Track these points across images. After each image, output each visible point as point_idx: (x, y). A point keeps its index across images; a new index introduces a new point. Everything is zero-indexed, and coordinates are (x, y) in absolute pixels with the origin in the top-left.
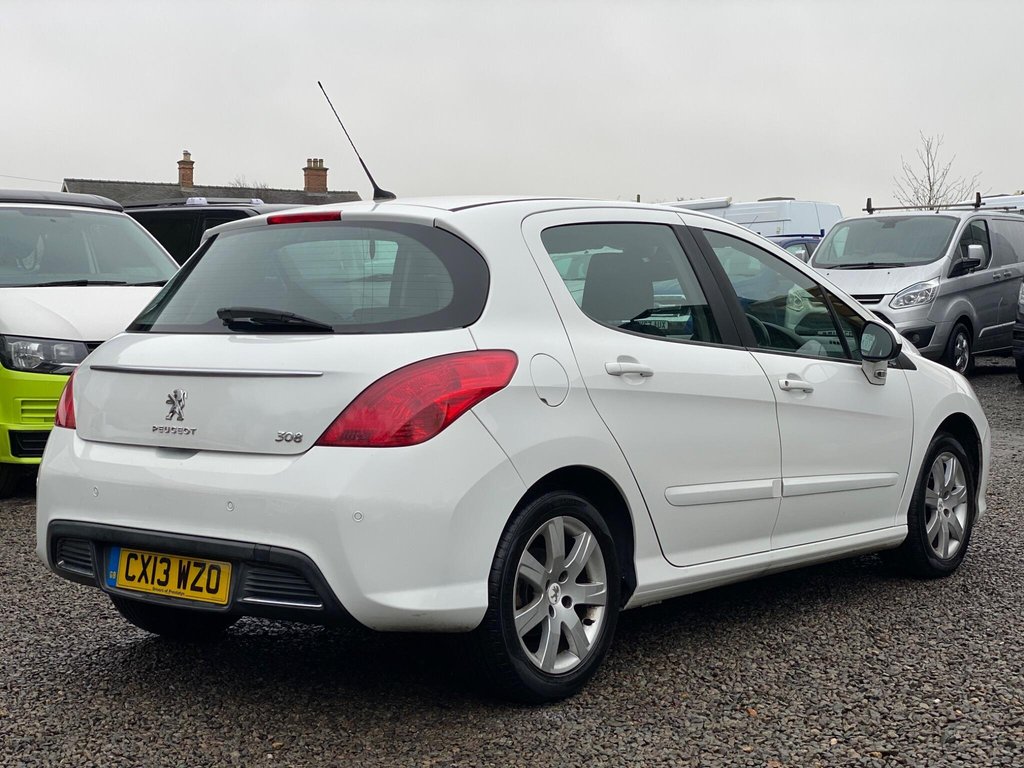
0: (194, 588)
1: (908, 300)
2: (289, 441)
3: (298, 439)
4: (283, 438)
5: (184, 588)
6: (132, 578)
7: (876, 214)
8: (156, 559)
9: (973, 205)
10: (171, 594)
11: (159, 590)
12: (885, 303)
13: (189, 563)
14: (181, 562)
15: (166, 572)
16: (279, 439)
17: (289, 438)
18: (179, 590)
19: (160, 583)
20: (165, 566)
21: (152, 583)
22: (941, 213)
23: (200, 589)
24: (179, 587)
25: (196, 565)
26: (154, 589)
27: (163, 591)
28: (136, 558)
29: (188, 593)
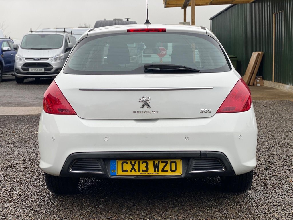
0: (163, 170)
1: (56, 59)
2: (206, 113)
3: (210, 112)
4: (203, 112)
5: (158, 171)
6: (127, 171)
7: (34, 33)
8: (139, 163)
9: (63, 31)
10: (151, 175)
11: (144, 174)
12: (50, 60)
13: (159, 162)
14: (154, 162)
15: (147, 167)
16: (202, 112)
17: (206, 111)
18: (155, 173)
19: (143, 171)
20: (145, 164)
21: (139, 171)
22: (57, 34)
23: (167, 171)
24: (155, 171)
25: (162, 162)
26: (140, 174)
27: (146, 174)
28: (127, 163)
29: (160, 173)
